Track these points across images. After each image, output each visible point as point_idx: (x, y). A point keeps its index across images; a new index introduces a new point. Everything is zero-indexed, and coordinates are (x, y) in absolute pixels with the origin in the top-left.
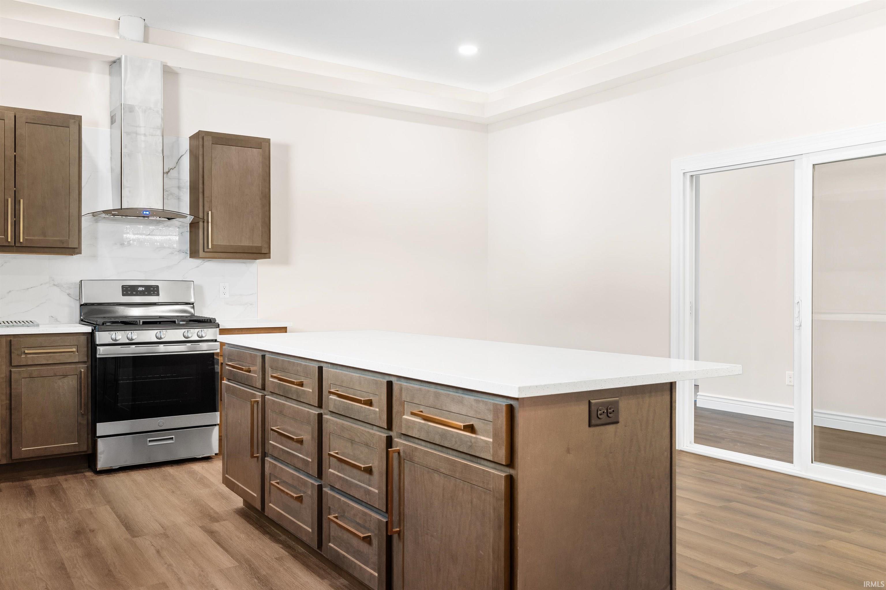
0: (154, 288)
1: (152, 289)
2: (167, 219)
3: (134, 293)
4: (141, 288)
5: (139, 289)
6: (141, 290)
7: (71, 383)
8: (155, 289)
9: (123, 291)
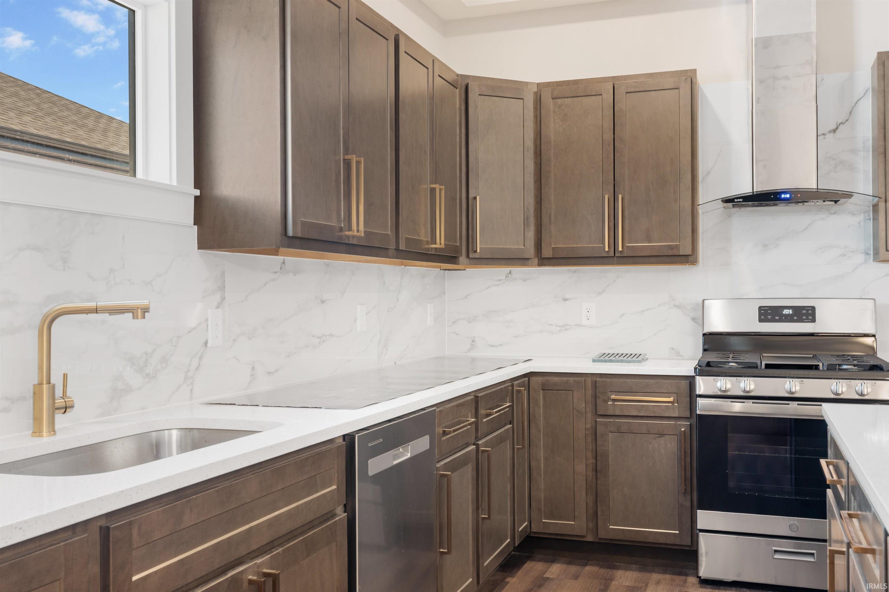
0: (807, 310)
1: (805, 312)
2: (833, 203)
3: (777, 318)
4: (787, 310)
5: (784, 313)
6: (787, 313)
7: (669, 445)
8: (810, 312)
9: (760, 315)
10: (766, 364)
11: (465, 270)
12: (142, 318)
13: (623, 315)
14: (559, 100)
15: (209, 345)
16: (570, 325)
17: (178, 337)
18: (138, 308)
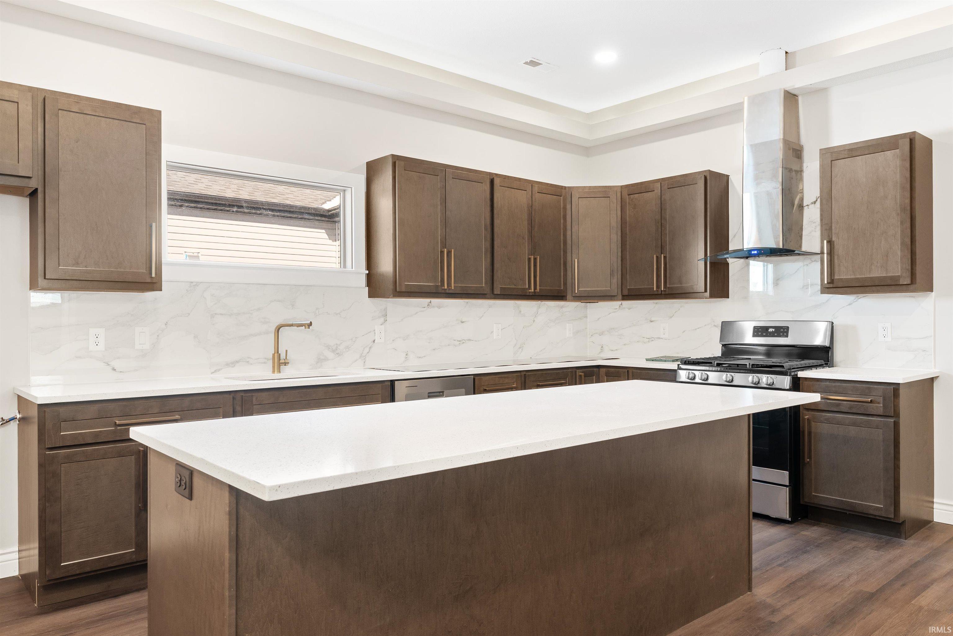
0: (784, 329)
1: (782, 330)
3: (764, 334)
4: (771, 329)
5: (769, 331)
6: (771, 331)
8: (786, 330)
9: (754, 332)
10: (717, 363)
11: (598, 302)
12: (308, 328)
13: (684, 331)
14: (632, 196)
15: (376, 342)
16: (654, 338)
17: (356, 338)
18: (306, 324)
